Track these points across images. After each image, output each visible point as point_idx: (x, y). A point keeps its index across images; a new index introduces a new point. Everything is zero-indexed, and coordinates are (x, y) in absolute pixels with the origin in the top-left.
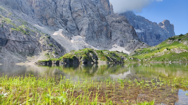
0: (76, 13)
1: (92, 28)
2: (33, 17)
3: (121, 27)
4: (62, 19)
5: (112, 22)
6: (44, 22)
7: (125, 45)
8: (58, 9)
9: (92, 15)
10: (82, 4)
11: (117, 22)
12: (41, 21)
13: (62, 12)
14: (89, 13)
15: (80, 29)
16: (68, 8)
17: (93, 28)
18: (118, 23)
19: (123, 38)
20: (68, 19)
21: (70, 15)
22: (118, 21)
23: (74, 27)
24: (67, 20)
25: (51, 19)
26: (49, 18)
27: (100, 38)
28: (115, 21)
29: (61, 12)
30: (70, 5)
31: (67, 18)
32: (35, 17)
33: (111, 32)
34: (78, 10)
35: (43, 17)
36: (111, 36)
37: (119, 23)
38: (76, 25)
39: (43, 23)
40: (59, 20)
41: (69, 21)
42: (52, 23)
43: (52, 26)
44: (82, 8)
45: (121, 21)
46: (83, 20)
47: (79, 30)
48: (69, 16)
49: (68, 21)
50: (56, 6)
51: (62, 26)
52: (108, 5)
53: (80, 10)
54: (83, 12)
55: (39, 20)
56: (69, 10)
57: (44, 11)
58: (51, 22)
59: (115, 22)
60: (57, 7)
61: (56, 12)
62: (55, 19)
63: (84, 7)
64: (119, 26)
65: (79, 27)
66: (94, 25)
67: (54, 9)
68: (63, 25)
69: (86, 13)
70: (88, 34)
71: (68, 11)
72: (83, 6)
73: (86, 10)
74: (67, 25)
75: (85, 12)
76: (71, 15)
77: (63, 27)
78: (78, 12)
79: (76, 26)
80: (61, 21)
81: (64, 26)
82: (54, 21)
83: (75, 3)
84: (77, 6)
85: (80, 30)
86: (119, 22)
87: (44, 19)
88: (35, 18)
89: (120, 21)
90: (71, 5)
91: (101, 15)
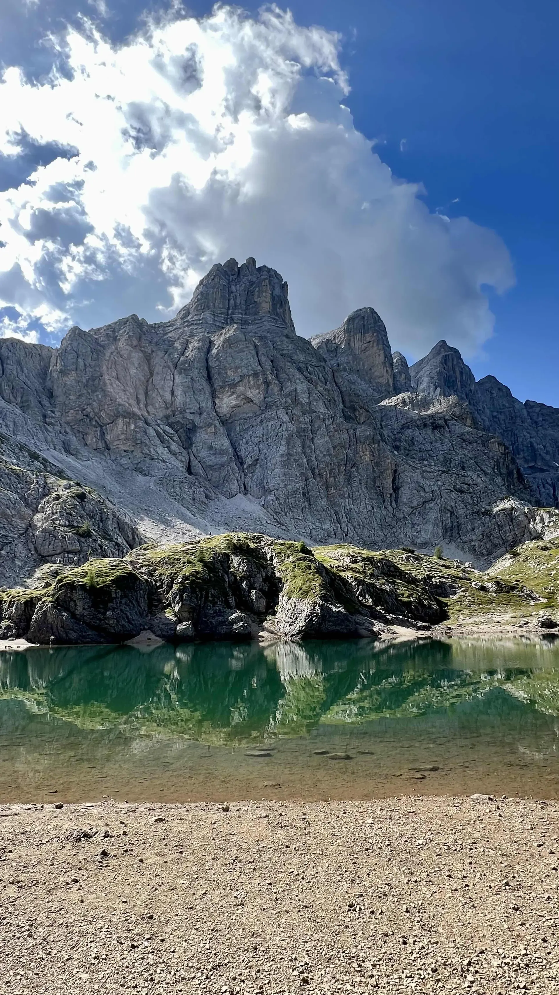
0: (233, 393)
1: (304, 453)
2: (45, 416)
3: (447, 445)
4: (173, 423)
5: (402, 428)
6: (90, 437)
7: (469, 527)
8: (157, 379)
9: (304, 398)
10: (260, 353)
11: (425, 425)
12: (79, 432)
13: (172, 392)
14: (289, 387)
15: (249, 461)
16: (196, 372)
17: (308, 451)
18: (429, 431)
19: (453, 495)
20: (198, 420)
21: (206, 404)
22: (432, 423)
23: (222, 453)
24: (193, 422)
25: (120, 421)
26: (112, 419)
27: (342, 496)
28: (418, 422)
29: (169, 390)
30: (207, 360)
31: (191, 417)
32: (52, 417)
33: (395, 471)
34: (242, 377)
35: (87, 416)
36: (396, 489)
37: (436, 432)
38: (232, 445)
39: (89, 442)
40: (158, 425)
41: (201, 428)
42: (127, 439)
43: (124, 454)
44: (259, 368)
45: (446, 421)
46: (261, 421)
47: (245, 466)
48: (203, 405)
49: (199, 430)
50: (149, 368)
51: (170, 452)
52: (386, 356)
53: (251, 378)
54: (263, 387)
55: (72, 429)
56: (204, 382)
57: (93, 392)
58: (123, 436)
59: (417, 426)
60: (152, 375)
61: (146, 394)
62: (141, 423)
63: (268, 365)
64: (438, 445)
65: (243, 453)
66: (312, 440)
67: (140, 380)
68: (174, 447)
69: (276, 389)
70: (283, 481)
71: (197, 386)
72: (263, 359)
73: (277, 377)
74: (191, 445)
75: (271, 387)
76: (210, 400)
77: (175, 454)
78: (240, 389)
79: (231, 450)
80: (165, 432)
81: (178, 451)
82: (134, 430)
83: (229, 351)
84: (238, 362)
85: (250, 466)
86: (436, 427)
87: (94, 423)
88: (52, 421)
89: (442, 422)
90: (210, 359)
91: (347, 399)
